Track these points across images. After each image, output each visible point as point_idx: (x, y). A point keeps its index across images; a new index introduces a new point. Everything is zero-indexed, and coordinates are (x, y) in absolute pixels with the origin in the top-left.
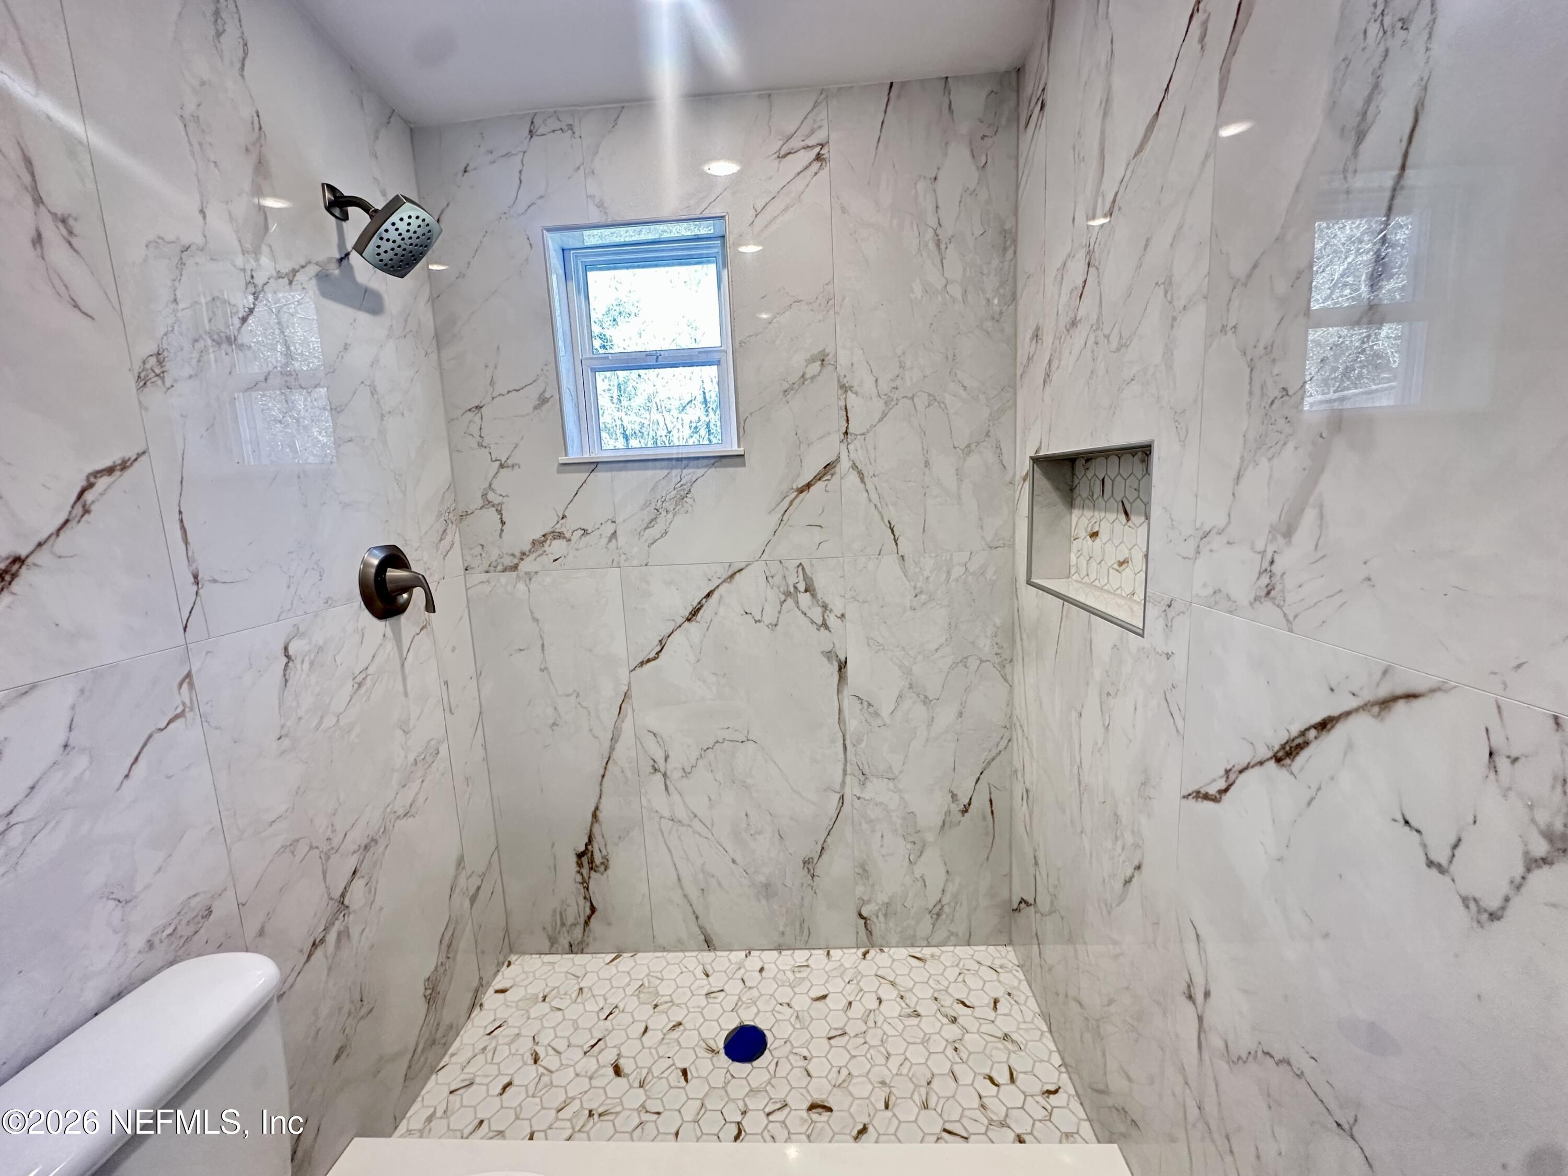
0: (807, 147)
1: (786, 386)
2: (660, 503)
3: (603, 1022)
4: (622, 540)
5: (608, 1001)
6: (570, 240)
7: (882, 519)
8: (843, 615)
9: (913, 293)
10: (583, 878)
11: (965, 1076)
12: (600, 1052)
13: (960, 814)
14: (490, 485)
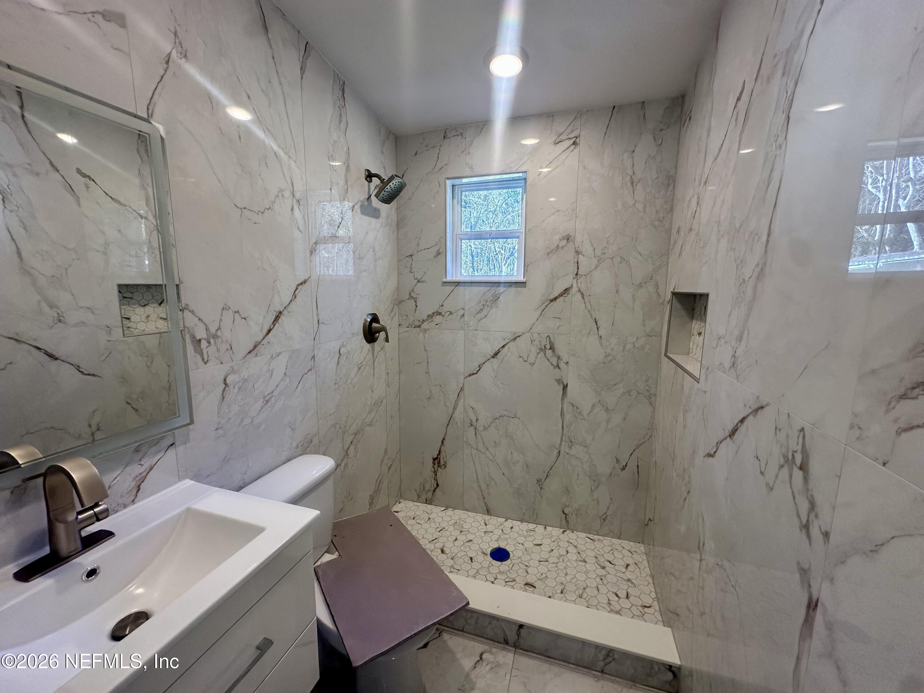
0: (569, 138)
1: (549, 251)
2: (485, 302)
3: (438, 533)
4: (466, 318)
5: (441, 525)
6: (457, 182)
7: (592, 317)
8: (567, 363)
9: (617, 207)
10: (435, 470)
11: (603, 589)
12: (436, 543)
13: (620, 470)
14: (413, 290)
